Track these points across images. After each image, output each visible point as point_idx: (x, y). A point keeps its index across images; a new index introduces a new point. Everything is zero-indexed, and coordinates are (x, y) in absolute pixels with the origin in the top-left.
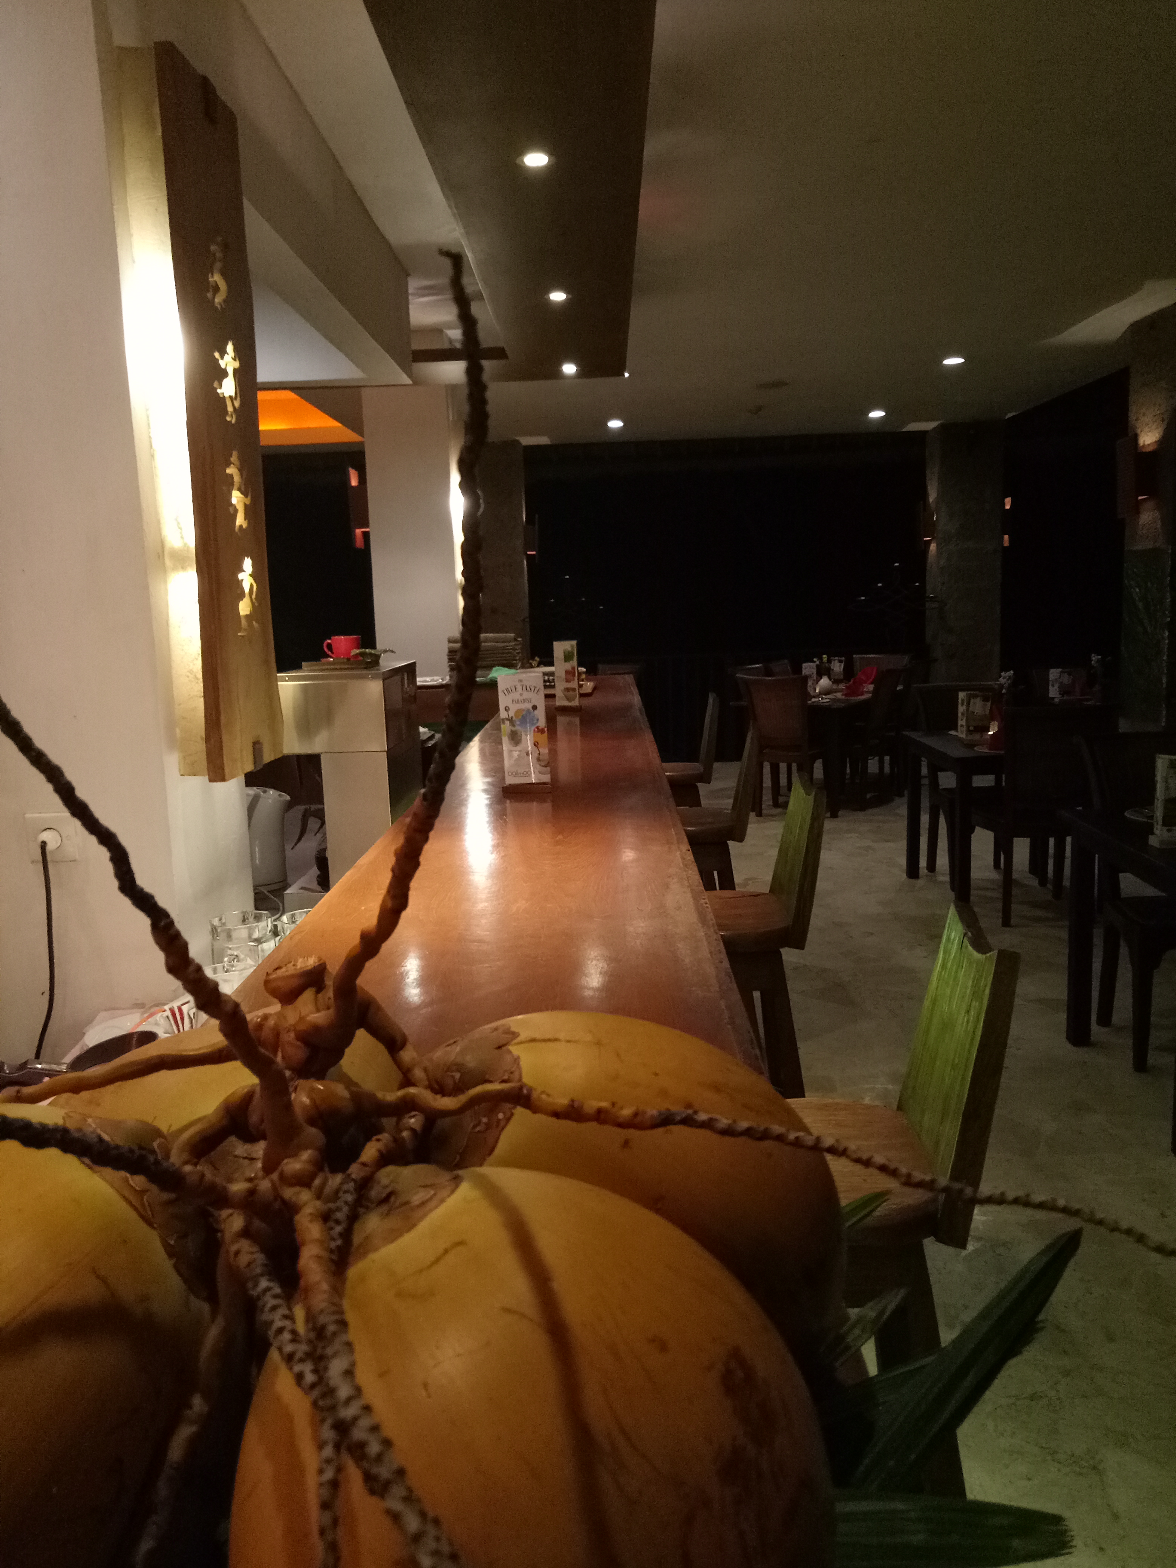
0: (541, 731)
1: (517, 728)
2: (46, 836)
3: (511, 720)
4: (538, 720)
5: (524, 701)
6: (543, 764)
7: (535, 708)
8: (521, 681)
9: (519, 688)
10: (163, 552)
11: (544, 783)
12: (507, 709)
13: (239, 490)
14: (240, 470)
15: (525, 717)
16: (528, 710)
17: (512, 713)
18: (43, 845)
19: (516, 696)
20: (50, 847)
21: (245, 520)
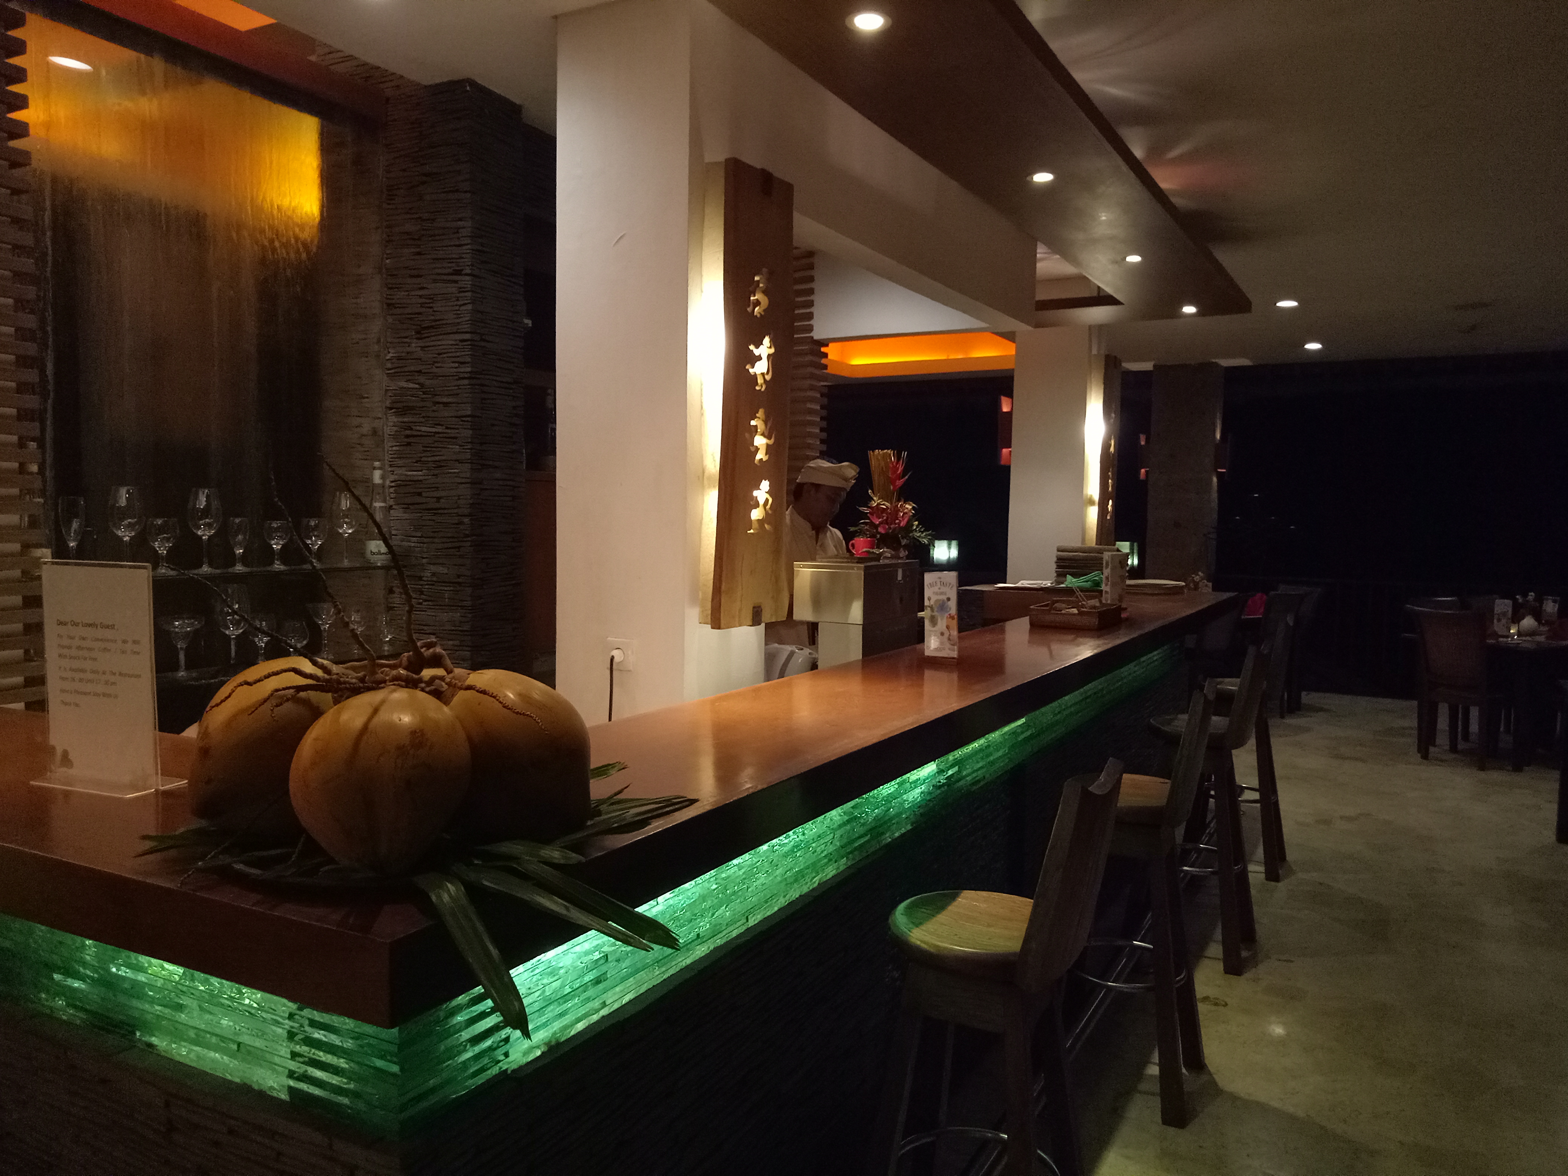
0: (952, 618)
1: (935, 613)
2: (615, 653)
3: (931, 607)
4: (950, 609)
5: (942, 593)
6: (952, 643)
7: (949, 599)
8: (940, 578)
9: (939, 584)
10: (703, 476)
11: (954, 658)
12: (929, 599)
13: (763, 435)
14: (766, 422)
15: (942, 606)
16: (943, 601)
17: (932, 602)
18: (612, 659)
19: (936, 589)
20: (616, 660)
21: (766, 455)
